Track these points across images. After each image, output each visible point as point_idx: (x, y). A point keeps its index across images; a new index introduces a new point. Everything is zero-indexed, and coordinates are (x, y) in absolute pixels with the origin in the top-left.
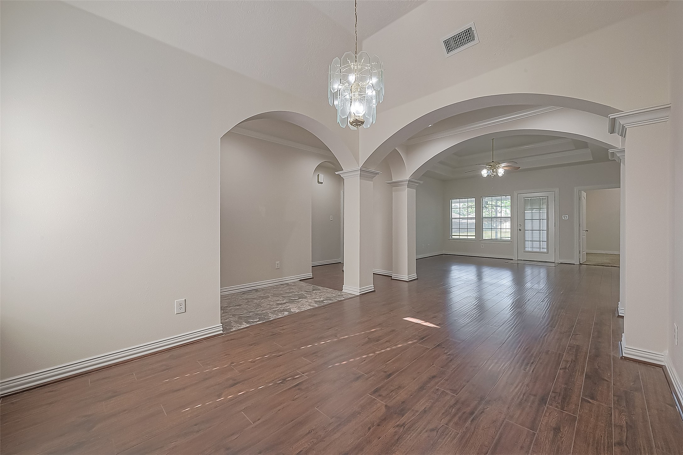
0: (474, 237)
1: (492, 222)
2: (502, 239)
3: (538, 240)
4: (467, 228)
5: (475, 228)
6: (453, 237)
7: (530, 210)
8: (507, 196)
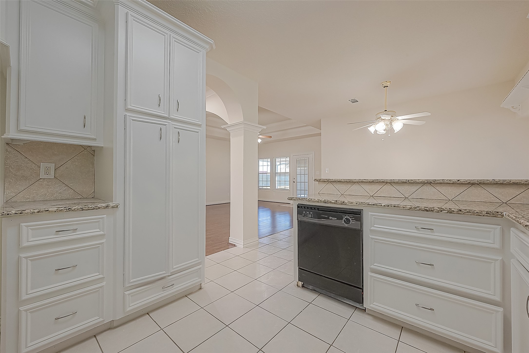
0: (269, 187)
1: (280, 176)
2: (286, 189)
3: (304, 189)
4: (266, 180)
5: (270, 180)
6: (260, 187)
7: (300, 167)
8: (287, 157)
